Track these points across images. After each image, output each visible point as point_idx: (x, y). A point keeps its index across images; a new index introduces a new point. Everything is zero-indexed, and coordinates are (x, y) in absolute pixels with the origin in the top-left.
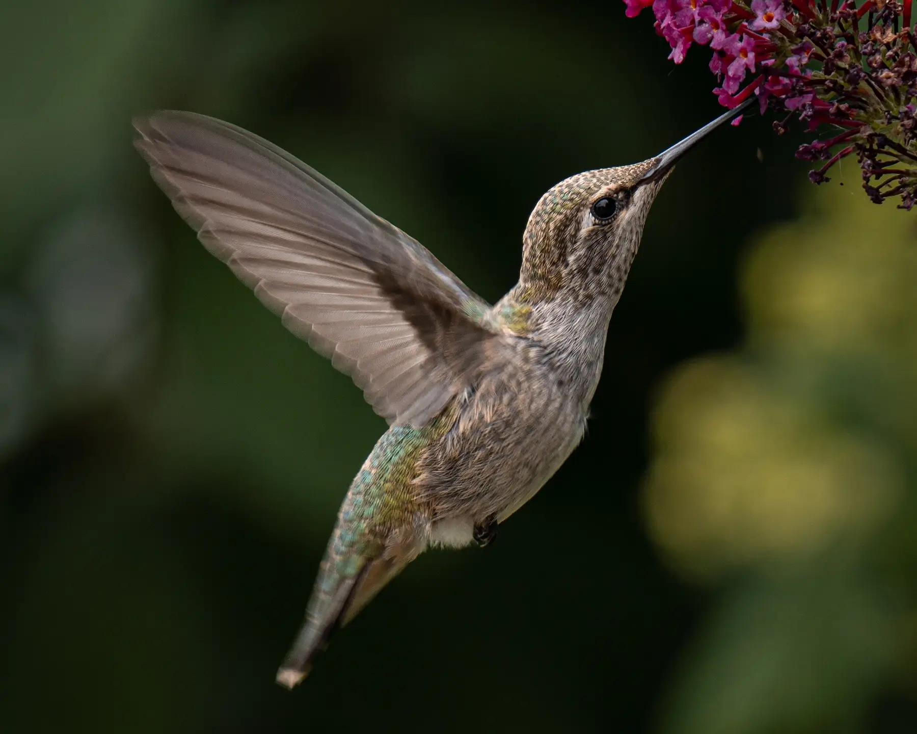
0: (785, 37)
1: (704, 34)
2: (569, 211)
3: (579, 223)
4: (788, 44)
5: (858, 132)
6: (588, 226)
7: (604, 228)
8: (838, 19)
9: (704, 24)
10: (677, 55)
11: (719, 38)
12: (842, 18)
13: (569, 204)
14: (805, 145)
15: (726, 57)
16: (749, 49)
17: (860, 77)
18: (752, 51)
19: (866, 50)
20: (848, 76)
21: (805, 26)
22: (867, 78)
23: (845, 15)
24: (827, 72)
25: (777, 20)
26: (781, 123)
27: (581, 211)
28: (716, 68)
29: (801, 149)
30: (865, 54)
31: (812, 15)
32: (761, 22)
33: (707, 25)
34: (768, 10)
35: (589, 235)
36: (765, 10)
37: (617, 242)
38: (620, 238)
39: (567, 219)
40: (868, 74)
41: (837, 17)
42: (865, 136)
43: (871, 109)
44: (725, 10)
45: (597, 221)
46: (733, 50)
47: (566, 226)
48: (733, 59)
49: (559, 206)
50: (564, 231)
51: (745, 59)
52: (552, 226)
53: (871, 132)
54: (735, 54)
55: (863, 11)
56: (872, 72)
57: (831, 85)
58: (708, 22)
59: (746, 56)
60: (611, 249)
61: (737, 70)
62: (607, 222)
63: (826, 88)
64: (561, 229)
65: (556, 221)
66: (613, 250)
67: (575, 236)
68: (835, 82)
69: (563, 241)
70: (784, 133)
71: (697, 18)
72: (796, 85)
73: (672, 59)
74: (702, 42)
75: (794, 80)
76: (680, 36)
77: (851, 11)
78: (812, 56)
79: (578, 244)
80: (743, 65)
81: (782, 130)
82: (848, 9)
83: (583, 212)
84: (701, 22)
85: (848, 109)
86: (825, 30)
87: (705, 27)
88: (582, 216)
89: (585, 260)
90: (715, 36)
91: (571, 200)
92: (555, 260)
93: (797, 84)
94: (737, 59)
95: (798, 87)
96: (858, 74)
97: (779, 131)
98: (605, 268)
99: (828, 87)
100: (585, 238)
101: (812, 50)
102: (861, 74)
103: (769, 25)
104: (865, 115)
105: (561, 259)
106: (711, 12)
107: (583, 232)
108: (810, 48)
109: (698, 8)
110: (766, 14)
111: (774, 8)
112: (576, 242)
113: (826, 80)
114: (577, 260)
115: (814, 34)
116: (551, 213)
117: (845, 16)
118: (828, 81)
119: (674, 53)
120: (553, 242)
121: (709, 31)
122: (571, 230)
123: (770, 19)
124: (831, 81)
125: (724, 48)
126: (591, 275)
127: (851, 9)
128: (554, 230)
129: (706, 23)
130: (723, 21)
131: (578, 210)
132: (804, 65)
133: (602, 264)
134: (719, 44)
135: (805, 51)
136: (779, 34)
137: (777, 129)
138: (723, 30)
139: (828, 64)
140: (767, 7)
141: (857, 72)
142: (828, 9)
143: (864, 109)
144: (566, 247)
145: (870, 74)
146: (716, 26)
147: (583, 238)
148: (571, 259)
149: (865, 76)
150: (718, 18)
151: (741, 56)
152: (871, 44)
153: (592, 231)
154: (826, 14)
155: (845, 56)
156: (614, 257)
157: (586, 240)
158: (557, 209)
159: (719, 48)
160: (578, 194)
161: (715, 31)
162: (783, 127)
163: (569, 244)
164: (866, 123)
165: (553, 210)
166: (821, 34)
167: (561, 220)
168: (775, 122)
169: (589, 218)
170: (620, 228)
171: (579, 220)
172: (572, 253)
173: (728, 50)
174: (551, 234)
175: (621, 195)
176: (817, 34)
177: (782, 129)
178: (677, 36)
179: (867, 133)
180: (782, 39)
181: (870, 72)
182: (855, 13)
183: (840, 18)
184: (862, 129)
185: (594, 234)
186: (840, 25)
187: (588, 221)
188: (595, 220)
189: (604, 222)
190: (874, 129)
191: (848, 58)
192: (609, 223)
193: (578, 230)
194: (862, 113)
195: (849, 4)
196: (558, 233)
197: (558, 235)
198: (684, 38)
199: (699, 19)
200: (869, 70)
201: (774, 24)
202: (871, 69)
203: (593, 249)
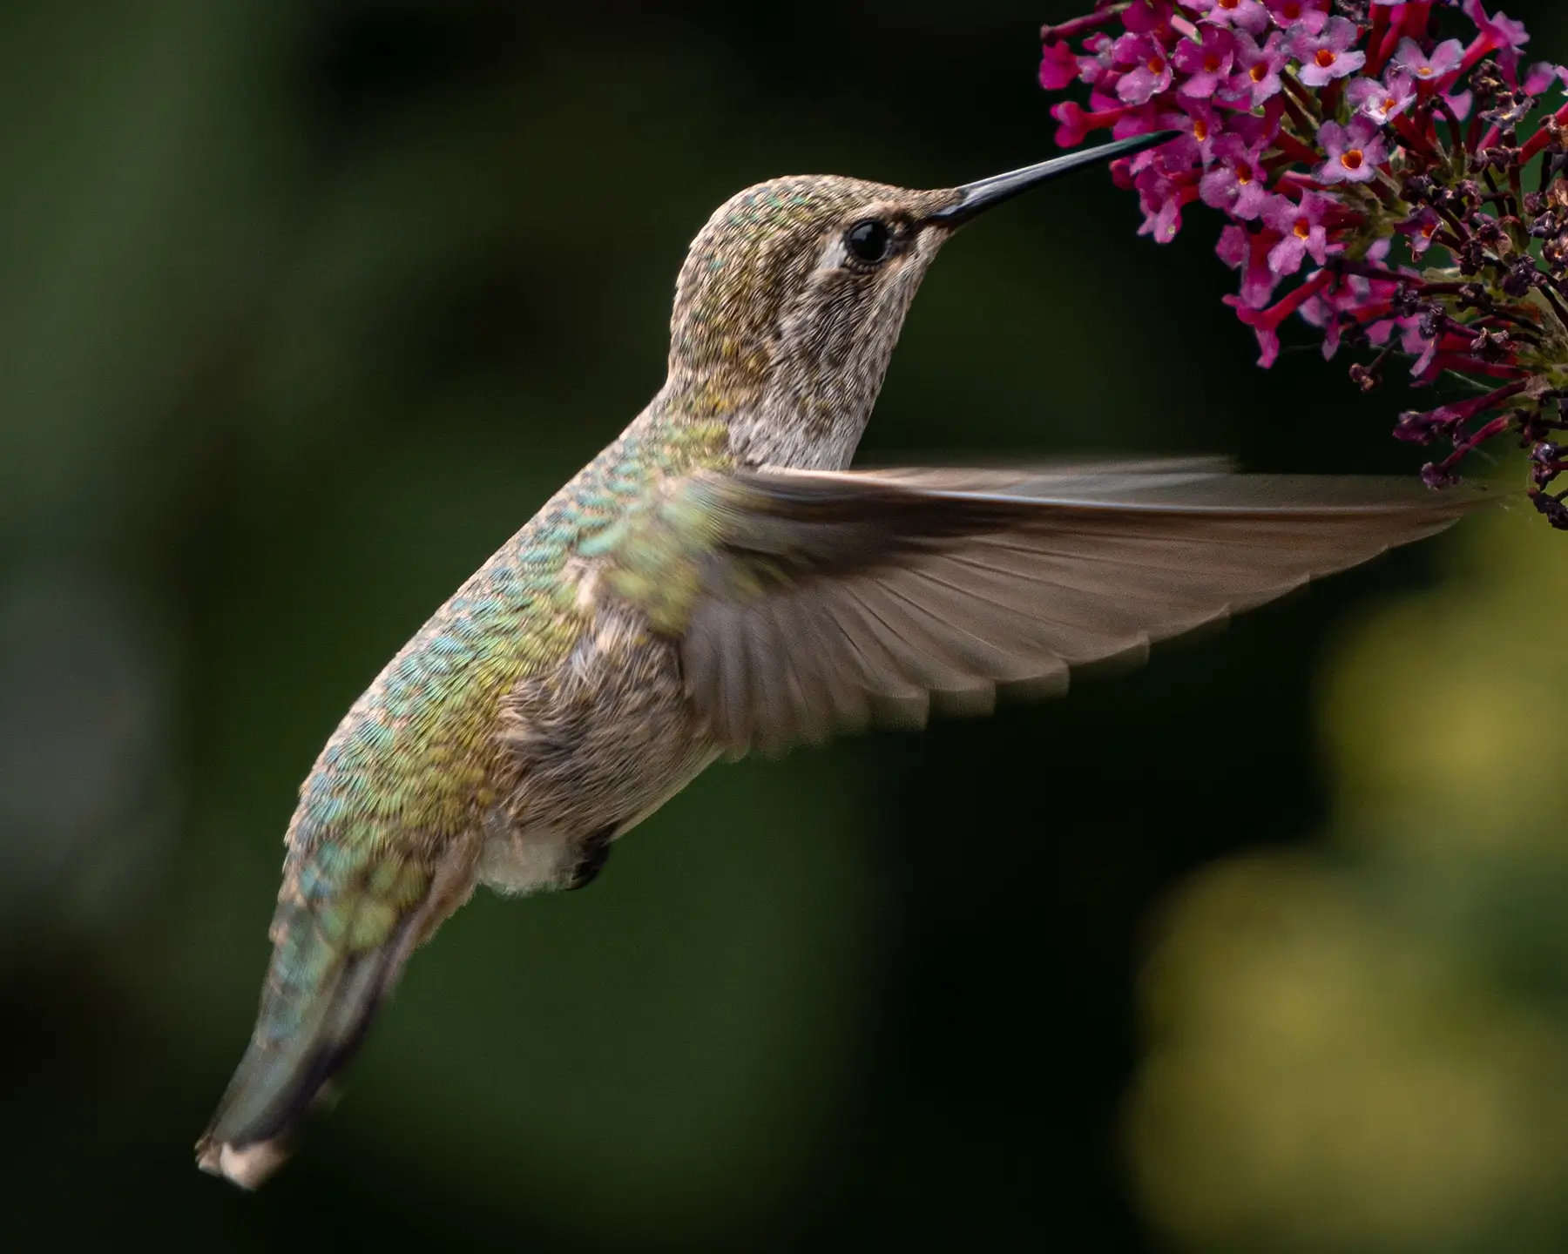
0: (1378, 199)
1: (1221, 189)
2: (803, 227)
3: (816, 254)
4: (1381, 212)
5: (1522, 388)
6: (832, 264)
7: (858, 277)
8: (1485, 165)
9: (1222, 169)
10: (1162, 226)
11: (1250, 197)
12: (1492, 164)
13: (807, 215)
14: (1413, 413)
15: (1263, 234)
16: (1313, 219)
17: (1531, 280)
18: (1321, 223)
19: (1542, 229)
20: (1504, 279)
21: (1422, 177)
22: (1544, 281)
23: (1498, 158)
24: (1468, 269)
25: (1370, 165)
26: (1368, 369)
27: (826, 233)
28: (1238, 257)
29: (1405, 422)
30: (1538, 235)
31: (1433, 157)
32: (1336, 168)
33: (1228, 171)
34: (1351, 146)
35: (830, 283)
36: (1345, 144)
37: (875, 313)
38: (882, 309)
39: (797, 240)
40: (1547, 276)
41: (1483, 162)
42: (1535, 395)
43: (1549, 343)
44: (1262, 143)
45: (849, 261)
46: (1282, 221)
47: (792, 255)
48: (1279, 237)
49: (784, 214)
50: (785, 262)
51: (1304, 239)
52: (764, 247)
53: (1548, 388)
54: (1282, 228)
55: (1530, 151)
56: (1554, 271)
57: (1472, 295)
58: (1229, 164)
59: (1306, 232)
60: (863, 324)
61: (1286, 260)
62: (866, 269)
63: (1460, 300)
64: (780, 259)
65: (775, 240)
66: (866, 327)
67: (803, 277)
68: (1478, 289)
69: (778, 283)
70: (1372, 387)
71: (1208, 157)
72: (1403, 296)
73: (1150, 235)
74: (1217, 205)
75: (1400, 285)
76: (1170, 191)
77: (1510, 151)
78: (1439, 237)
79: (805, 295)
80: (1301, 251)
81: (1369, 382)
82: (1503, 147)
83: (828, 236)
84: (1216, 165)
85: (1508, 341)
86: (1460, 186)
87: (1223, 175)
88: (824, 244)
89: (814, 332)
90: (1244, 193)
91: (812, 207)
92: (758, 319)
93: (1405, 292)
94: (1288, 238)
95: (1406, 298)
96: (1527, 275)
97: (1363, 383)
98: (851, 356)
99: (1465, 297)
100: (820, 288)
101: (1438, 225)
102: (1533, 275)
103: (1353, 175)
104: (1536, 354)
105: (770, 318)
106: (1238, 147)
107: (819, 275)
108: (1433, 223)
109: (1209, 137)
110: (1345, 152)
111: (1363, 142)
112: (801, 291)
113: (1460, 285)
114: (800, 329)
115: (1438, 194)
116: (764, 223)
117: (1498, 161)
118: (1466, 287)
119: (1153, 223)
120: (759, 281)
121: (1231, 183)
122: (799, 263)
123: (1354, 162)
124: (1473, 287)
125: (1263, 217)
126: (824, 366)
127: (1510, 147)
128: (768, 255)
129: (1224, 166)
130: (1262, 164)
131: (822, 230)
132: (1422, 254)
133: (846, 348)
134: (1251, 209)
135: (1422, 228)
136: (1367, 192)
137: (1359, 379)
138: (1260, 182)
139: (1470, 254)
140: (1350, 139)
141: (1525, 271)
142: (1463, 145)
143: (1536, 343)
144: (781, 296)
145: (1550, 274)
146: (1245, 172)
147: (815, 286)
148: (787, 323)
149: (1541, 278)
150: (1252, 158)
151: (1296, 232)
152: (1551, 217)
153: (837, 276)
154: (1458, 156)
155: (1503, 238)
156: (867, 340)
157: (821, 290)
158: (779, 218)
159: (1251, 217)
160: (827, 199)
161: (1242, 182)
162: (1372, 376)
163: (789, 293)
164: (1537, 370)
165: (770, 219)
166: (1454, 194)
167: (784, 241)
168: (1354, 366)
169: (837, 250)
170: (885, 290)
171: (818, 248)
172: (791, 310)
173: (1269, 220)
174: (761, 264)
175: (898, 230)
176: (1447, 194)
177: (1369, 380)
178: (1162, 191)
179: (1541, 390)
180: (1371, 203)
181: (1550, 271)
182: (1517, 154)
183: (1488, 166)
184: (1530, 382)
185: (839, 282)
186: (1487, 178)
187: (833, 254)
188: (846, 258)
189: (860, 267)
190: (1551, 382)
191: (1508, 242)
192: (869, 272)
193: (810, 267)
194: (1531, 348)
195: (1507, 135)
196: (775, 264)
197: (774, 267)
198: (1178, 194)
199: (1213, 159)
200: (1547, 267)
201: (1363, 172)
202: (1551, 266)
203: (830, 315)
